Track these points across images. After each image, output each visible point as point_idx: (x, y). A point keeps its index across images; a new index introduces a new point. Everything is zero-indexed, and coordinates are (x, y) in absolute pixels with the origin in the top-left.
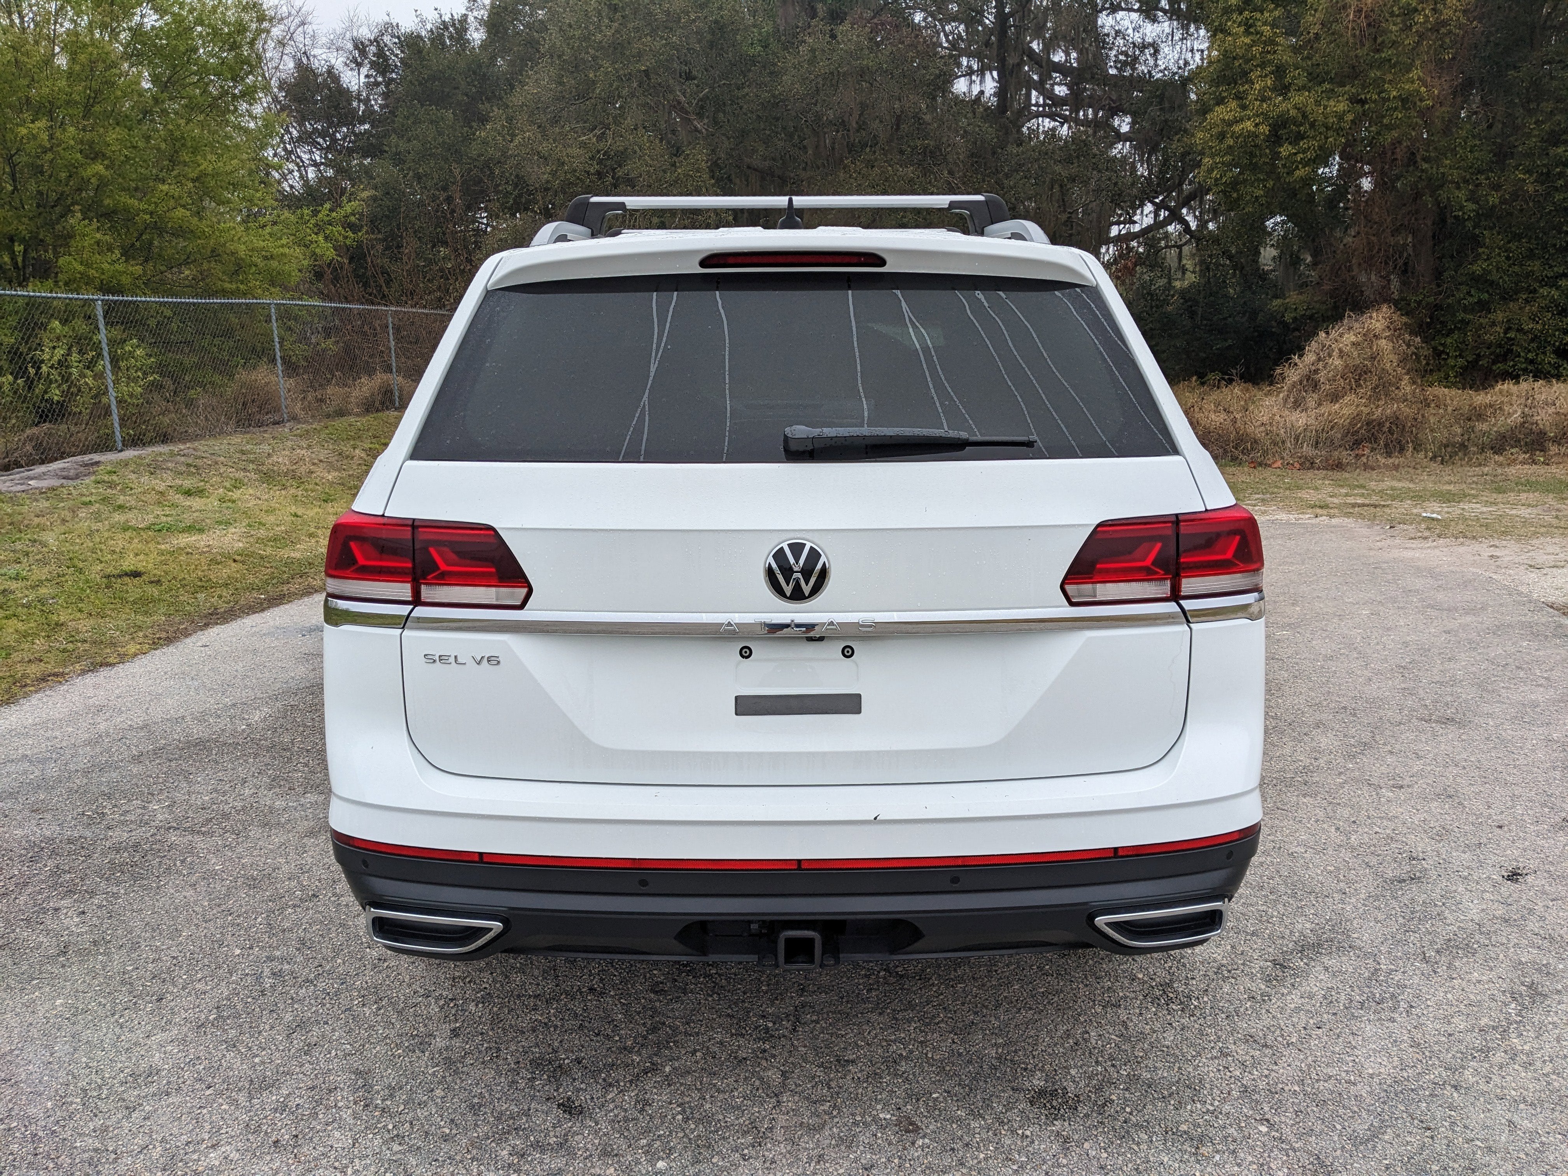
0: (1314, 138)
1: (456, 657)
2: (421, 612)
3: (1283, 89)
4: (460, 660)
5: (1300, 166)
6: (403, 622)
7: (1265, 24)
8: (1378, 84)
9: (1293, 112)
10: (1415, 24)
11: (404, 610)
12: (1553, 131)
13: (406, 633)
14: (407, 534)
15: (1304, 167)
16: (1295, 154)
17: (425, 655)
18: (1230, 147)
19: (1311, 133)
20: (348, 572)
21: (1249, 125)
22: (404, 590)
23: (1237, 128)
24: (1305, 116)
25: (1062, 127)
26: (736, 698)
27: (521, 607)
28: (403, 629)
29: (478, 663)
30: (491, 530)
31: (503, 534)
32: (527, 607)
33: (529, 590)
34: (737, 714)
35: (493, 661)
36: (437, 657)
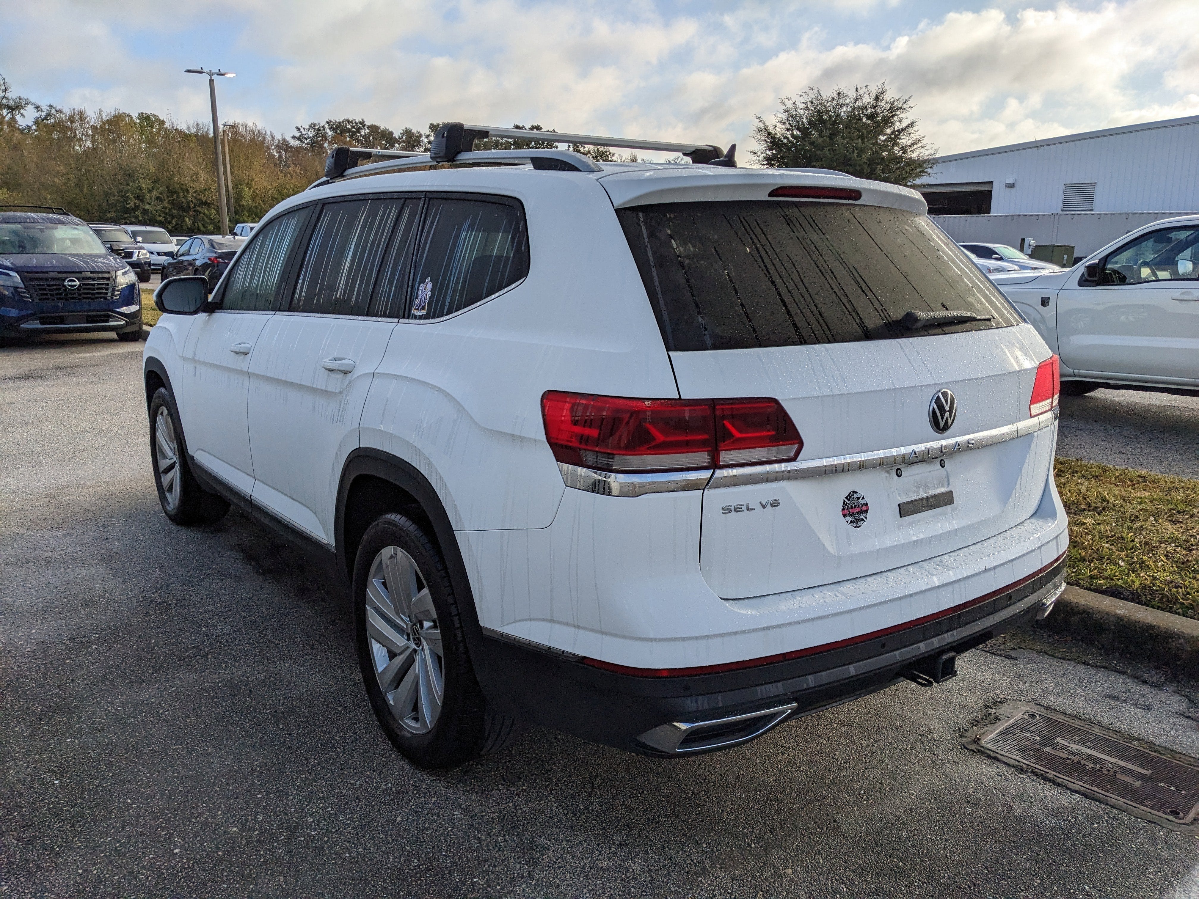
1: (748, 505)
2: (720, 473)
4: (750, 508)
6: (707, 484)
11: (707, 474)
17: (724, 509)
20: (642, 449)
22: (703, 458)
26: (899, 505)
27: (794, 459)
28: (704, 489)
29: (764, 507)
30: (776, 401)
31: (783, 404)
32: (799, 458)
33: (801, 444)
34: (901, 517)
35: (775, 504)
36: (732, 508)
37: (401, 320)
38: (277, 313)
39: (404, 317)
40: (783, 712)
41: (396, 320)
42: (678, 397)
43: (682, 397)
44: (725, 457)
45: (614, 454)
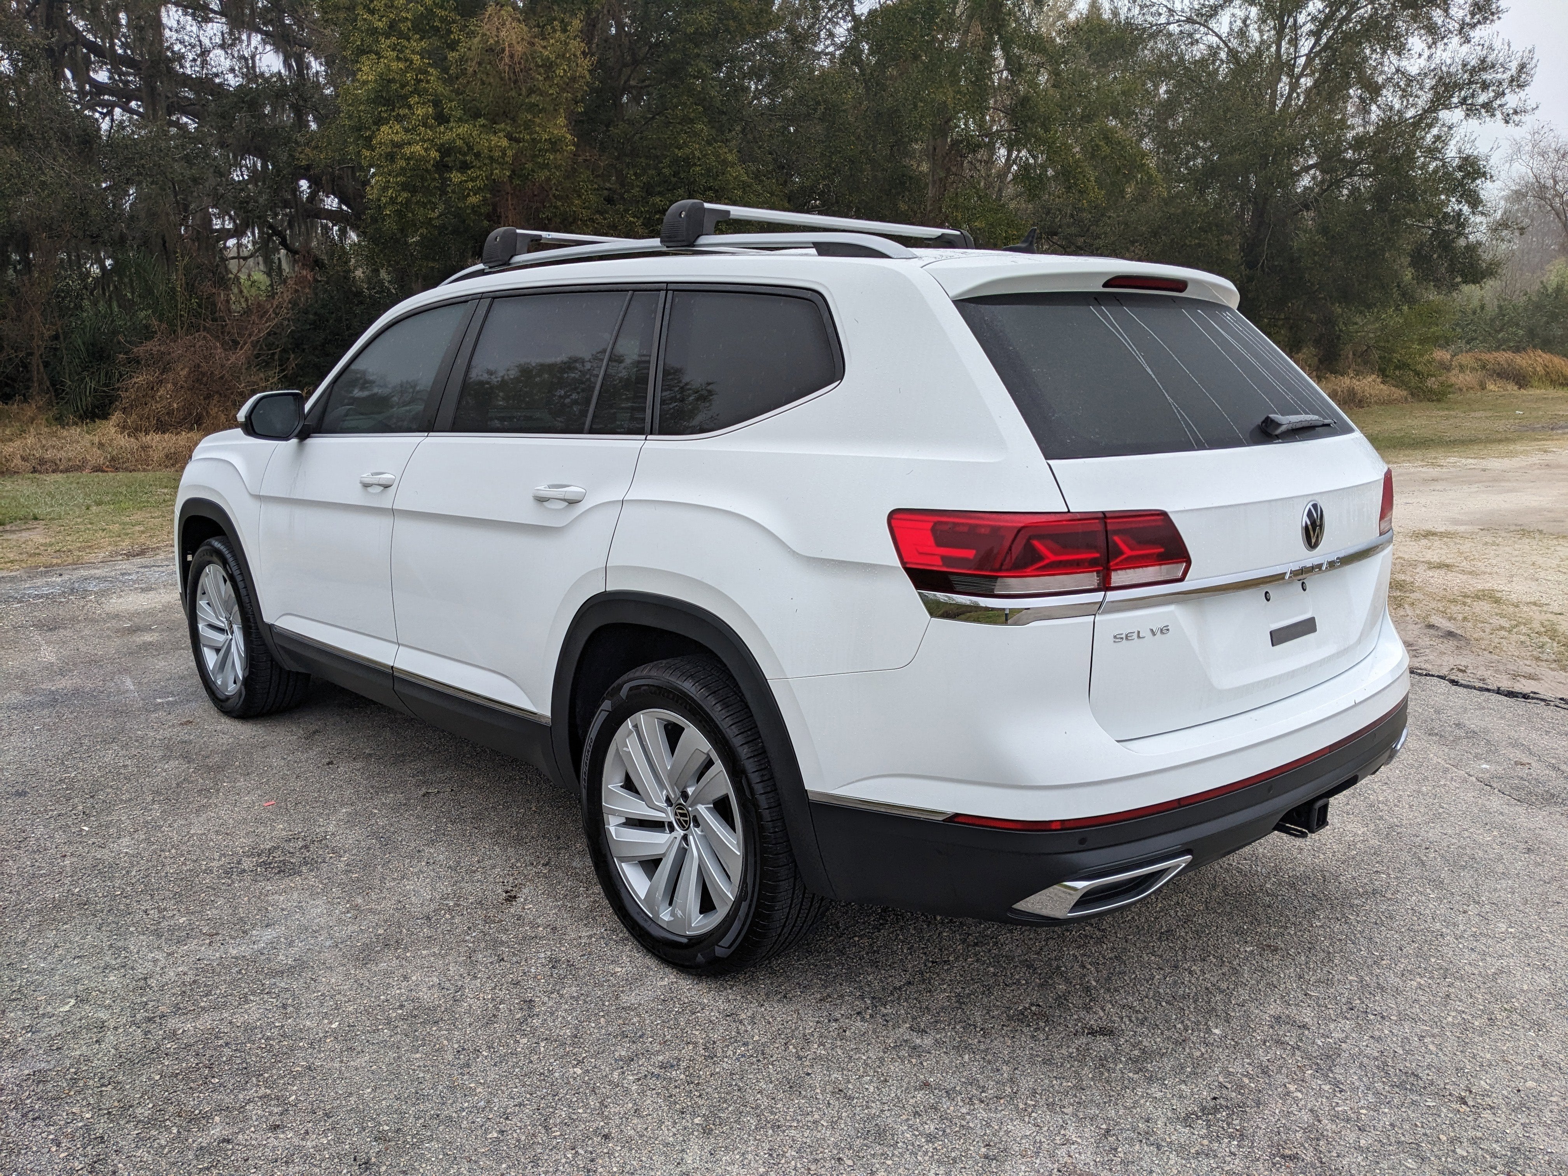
0: (480, 168)
1: (1139, 632)
2: (1112, 596)
3: (442, 118)
4: (1141, 635)
5: (471, 194)
6: (1098, 608)
7: (413, 52)
8: (528, 125)
9: (459, 143)
10: (556, 76)
11: (1098, 596)
12: (649, 183)
13: (1098, 618)
14: (1098, 526)
15: (475, 194)
16: (466, 181)
17: (1115, 637)
18: (402, 168)
19: (477, 163)
20: (1028, 570)
21: (418, 148)
22: (1091, 579)
23: (407, 150)
24: (470, 148)
25: (103, 119)
26: (1271, 633)
27: (1182, 579)
28: (1095, 615)
29: (1154, 634)
30: (1164, 514)
31: (1173, 517)
32: (1187, 578)
33: (1189, 562)
34: (1273, 645)
35: (1164, 630)
36: (1124, 636)
37: (649, 437)
38: (431, 434)
39: (651, 433)
40: (1179, 866)
41: (643, 437)
42: (1066, 510)
43: (1071, 510)
44: (1118, 577)
45: (997, 577)
